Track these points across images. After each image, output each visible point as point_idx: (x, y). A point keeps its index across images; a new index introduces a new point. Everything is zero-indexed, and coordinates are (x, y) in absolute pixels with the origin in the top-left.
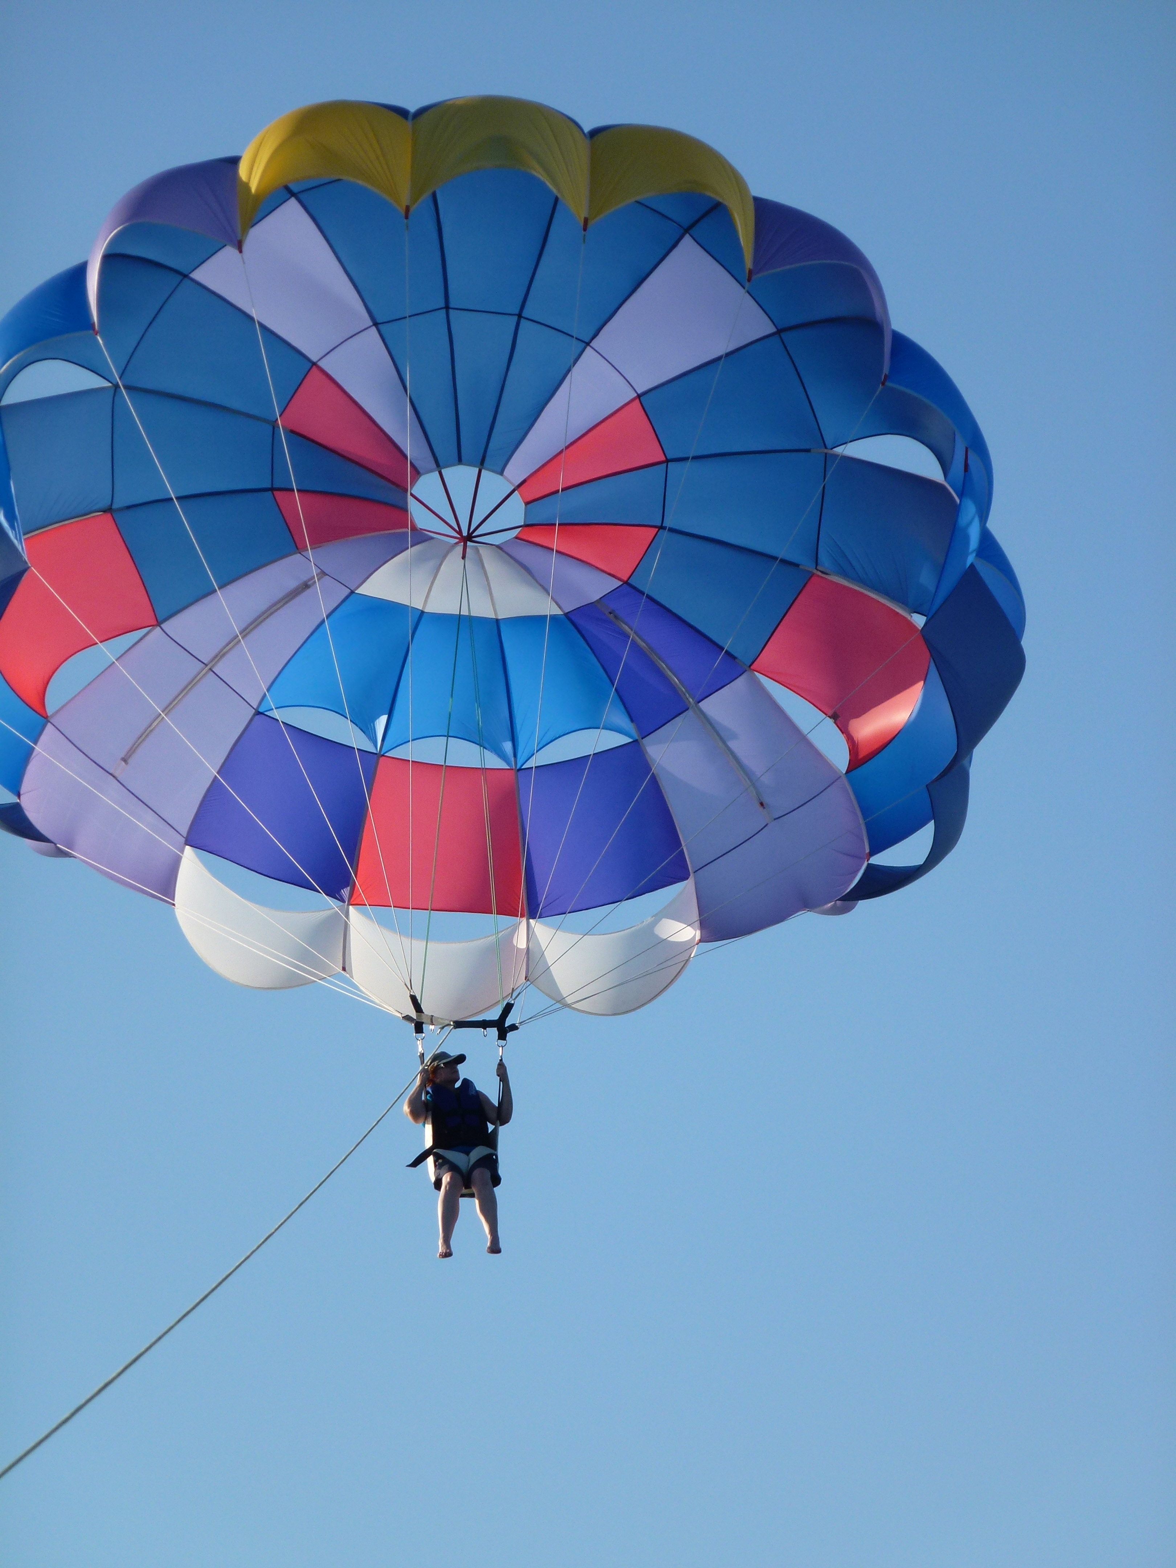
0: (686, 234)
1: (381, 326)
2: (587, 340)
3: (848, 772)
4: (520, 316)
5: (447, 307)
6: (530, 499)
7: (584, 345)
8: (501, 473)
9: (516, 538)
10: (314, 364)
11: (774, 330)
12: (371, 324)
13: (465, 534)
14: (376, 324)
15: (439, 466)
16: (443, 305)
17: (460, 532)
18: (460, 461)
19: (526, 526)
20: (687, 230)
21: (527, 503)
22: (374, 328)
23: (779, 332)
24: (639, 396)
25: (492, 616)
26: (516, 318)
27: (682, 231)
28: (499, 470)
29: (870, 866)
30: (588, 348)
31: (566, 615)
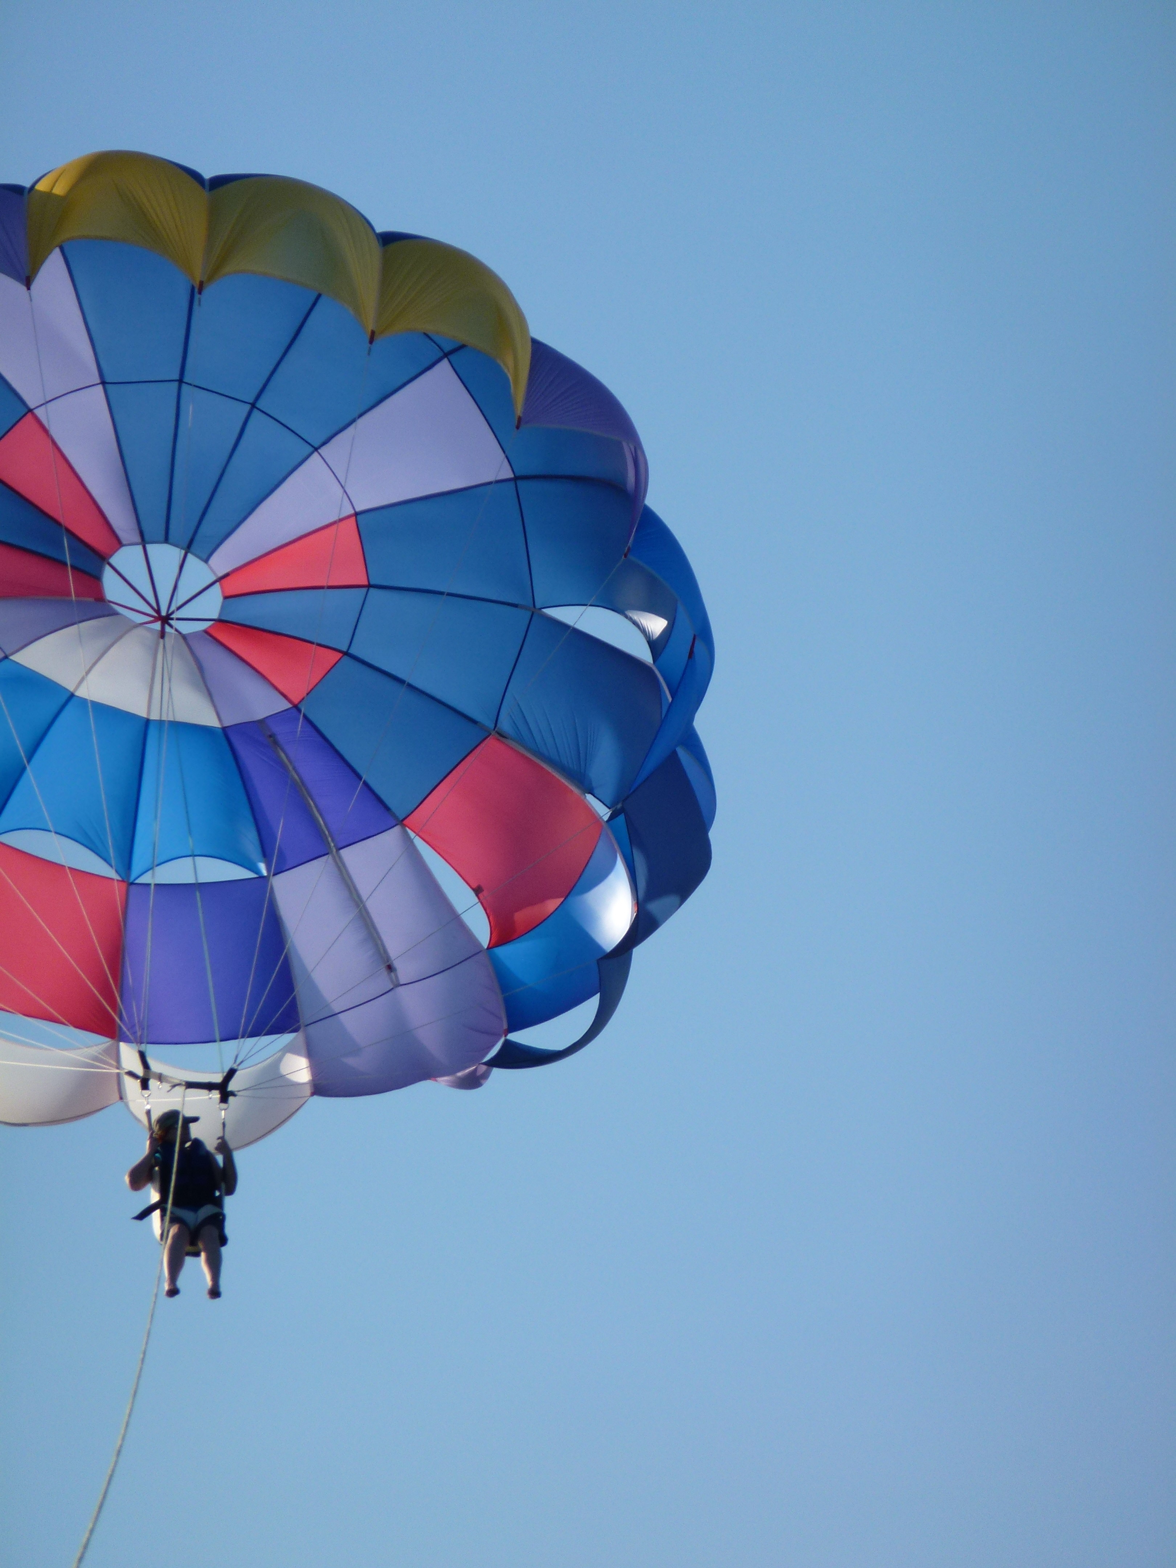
0: (445, 358)
1: (107, 386)
2: (316, 446)
3: (488, 948)
4: (253, 406)
5: (181, 381)
6: (227, 594)
7: (311, 449)
8: (206, 561)
9: (206, 632)
10: (30, 411)
11: (511, 476)
12: (99, 381)
13: (164, 613)
14: (103, 383)
15: (144, 542)
16: (176, 376)
17: (158, 611)
18: (166, 540)
19: (220, 621)
20: (446, 355)
21: (226, 598)
22: (101, 387)
23: (516, 479)
24: (356, 514)
25: (144, 714)
26: (248, 407)
27: (441, 354)
28: (205, 557)
29: (507, 1043)
30: (316, 454)
31: (224, 729)
